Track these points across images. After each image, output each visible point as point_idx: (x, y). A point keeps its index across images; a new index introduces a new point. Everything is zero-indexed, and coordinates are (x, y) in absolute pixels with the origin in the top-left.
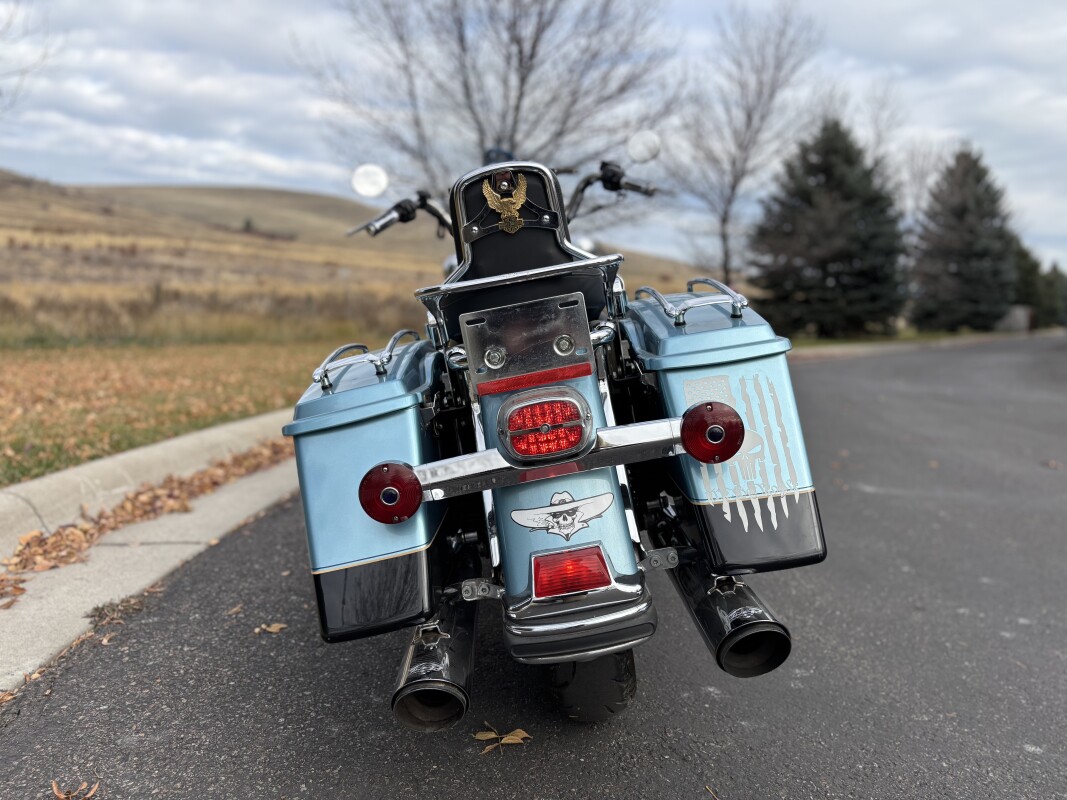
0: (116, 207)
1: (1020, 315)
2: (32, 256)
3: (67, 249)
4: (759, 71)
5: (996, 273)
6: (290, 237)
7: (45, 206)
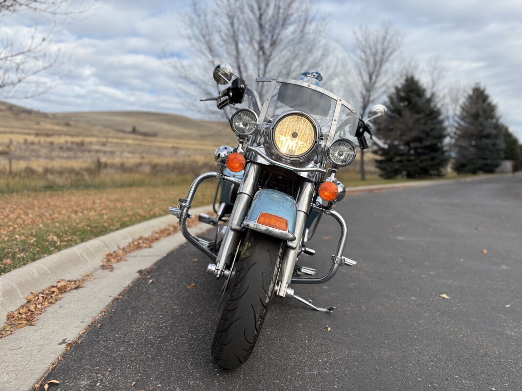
0: (71, 123)
1: (508, 165)
2: (36, 147)
3: (52, 143)
4: (375, 55)
5: (494, 145)
6: (155, 135)
7: (38, 123)
